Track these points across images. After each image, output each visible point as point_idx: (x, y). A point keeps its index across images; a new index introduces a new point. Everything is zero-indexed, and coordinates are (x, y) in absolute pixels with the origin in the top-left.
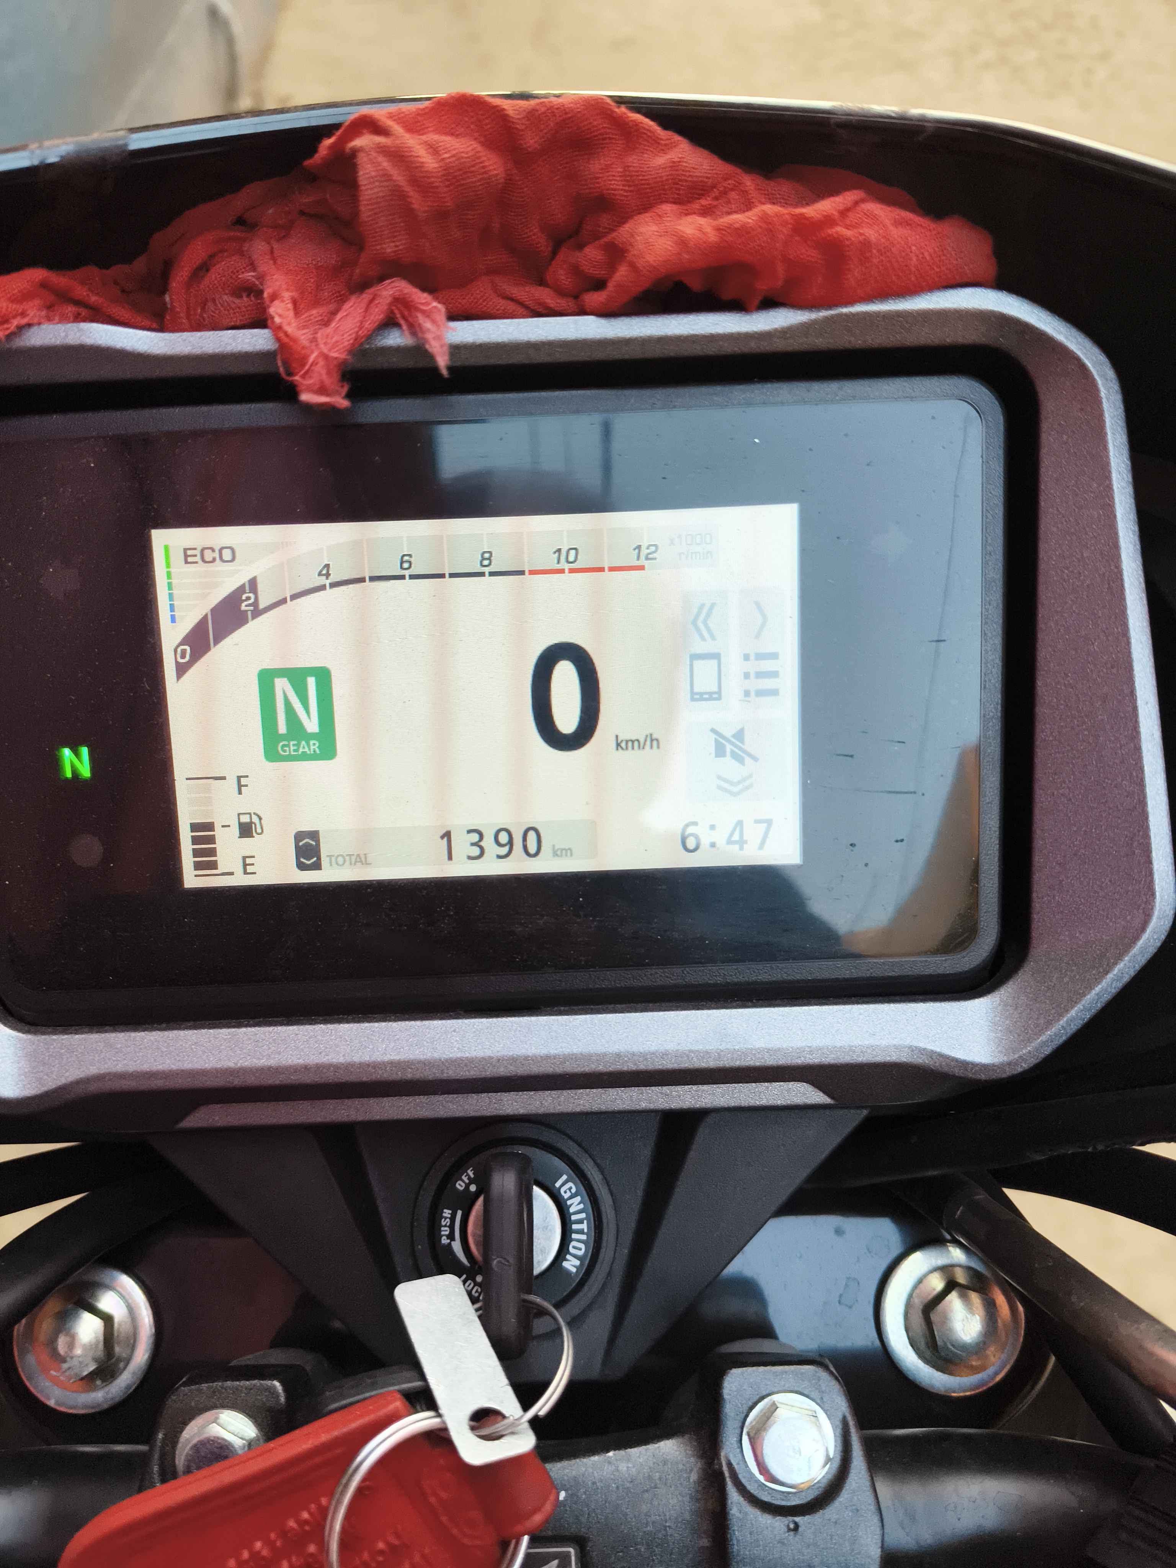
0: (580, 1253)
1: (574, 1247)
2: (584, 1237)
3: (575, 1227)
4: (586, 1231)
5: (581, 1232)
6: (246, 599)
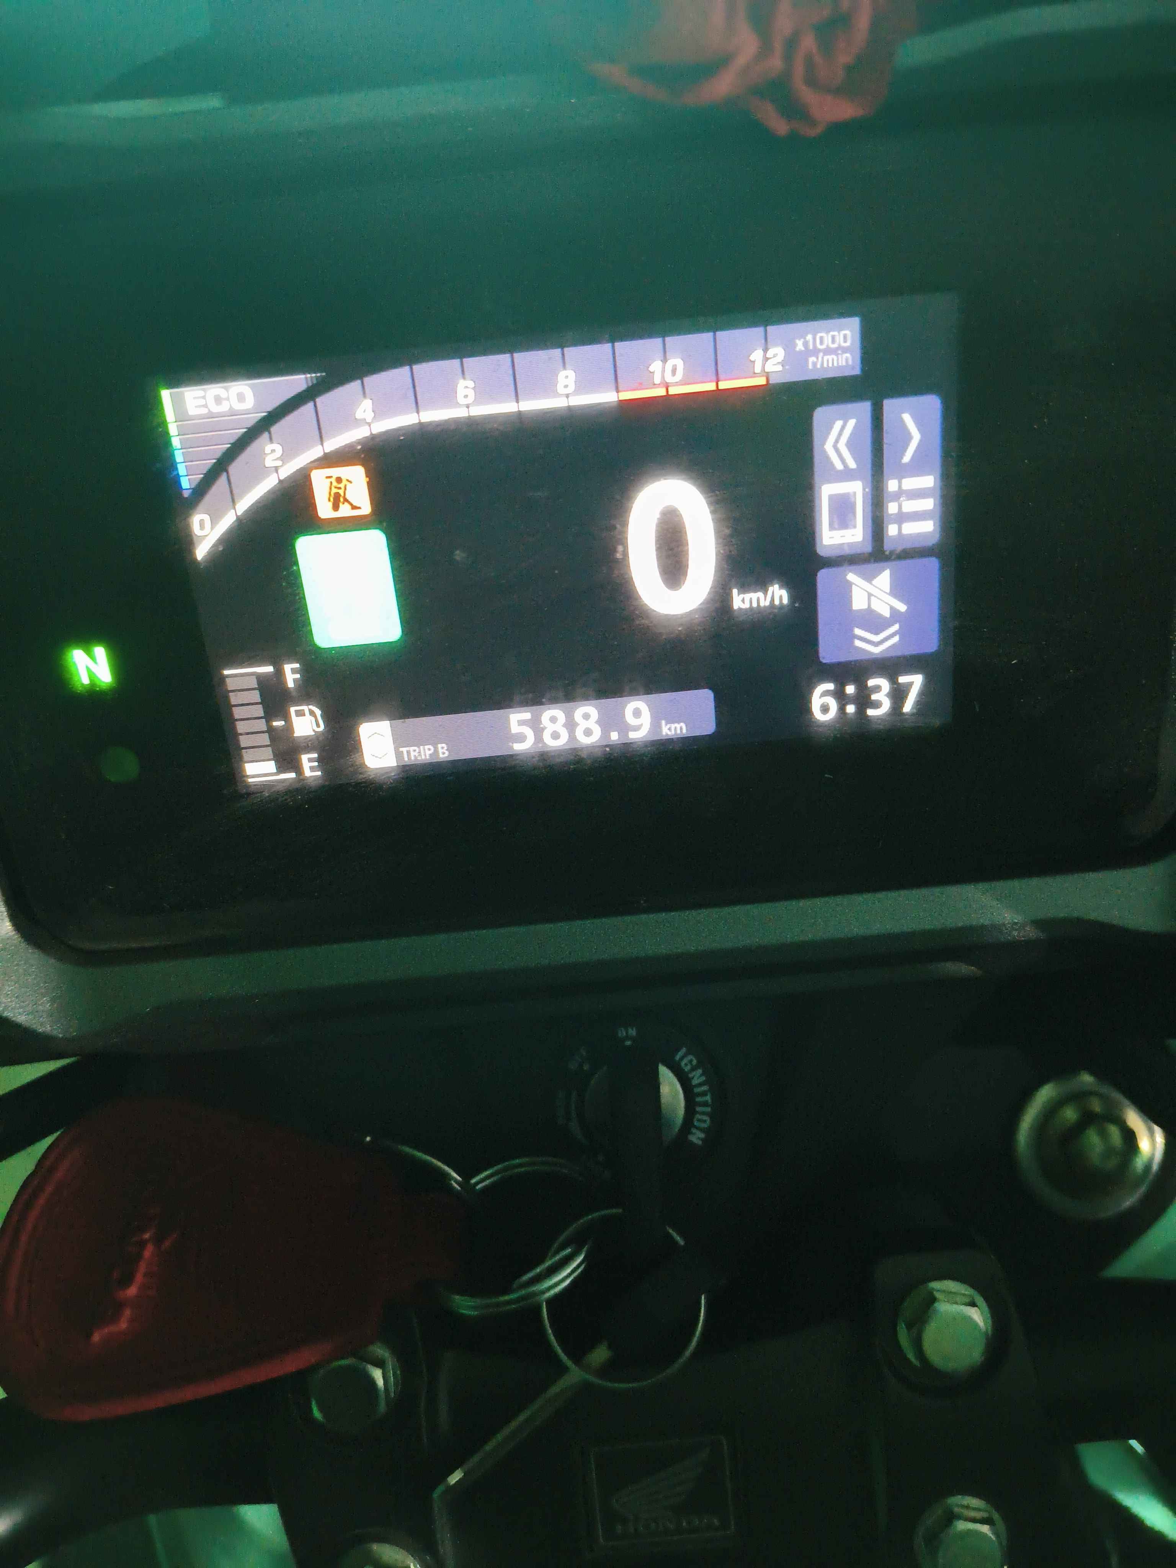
0: (705, 1125)
1: (699, 1120)
2: (709, 1109)
3: (699, 1099)
4: (710, 1101)
5: (705, 1104)
6: (270, 452)
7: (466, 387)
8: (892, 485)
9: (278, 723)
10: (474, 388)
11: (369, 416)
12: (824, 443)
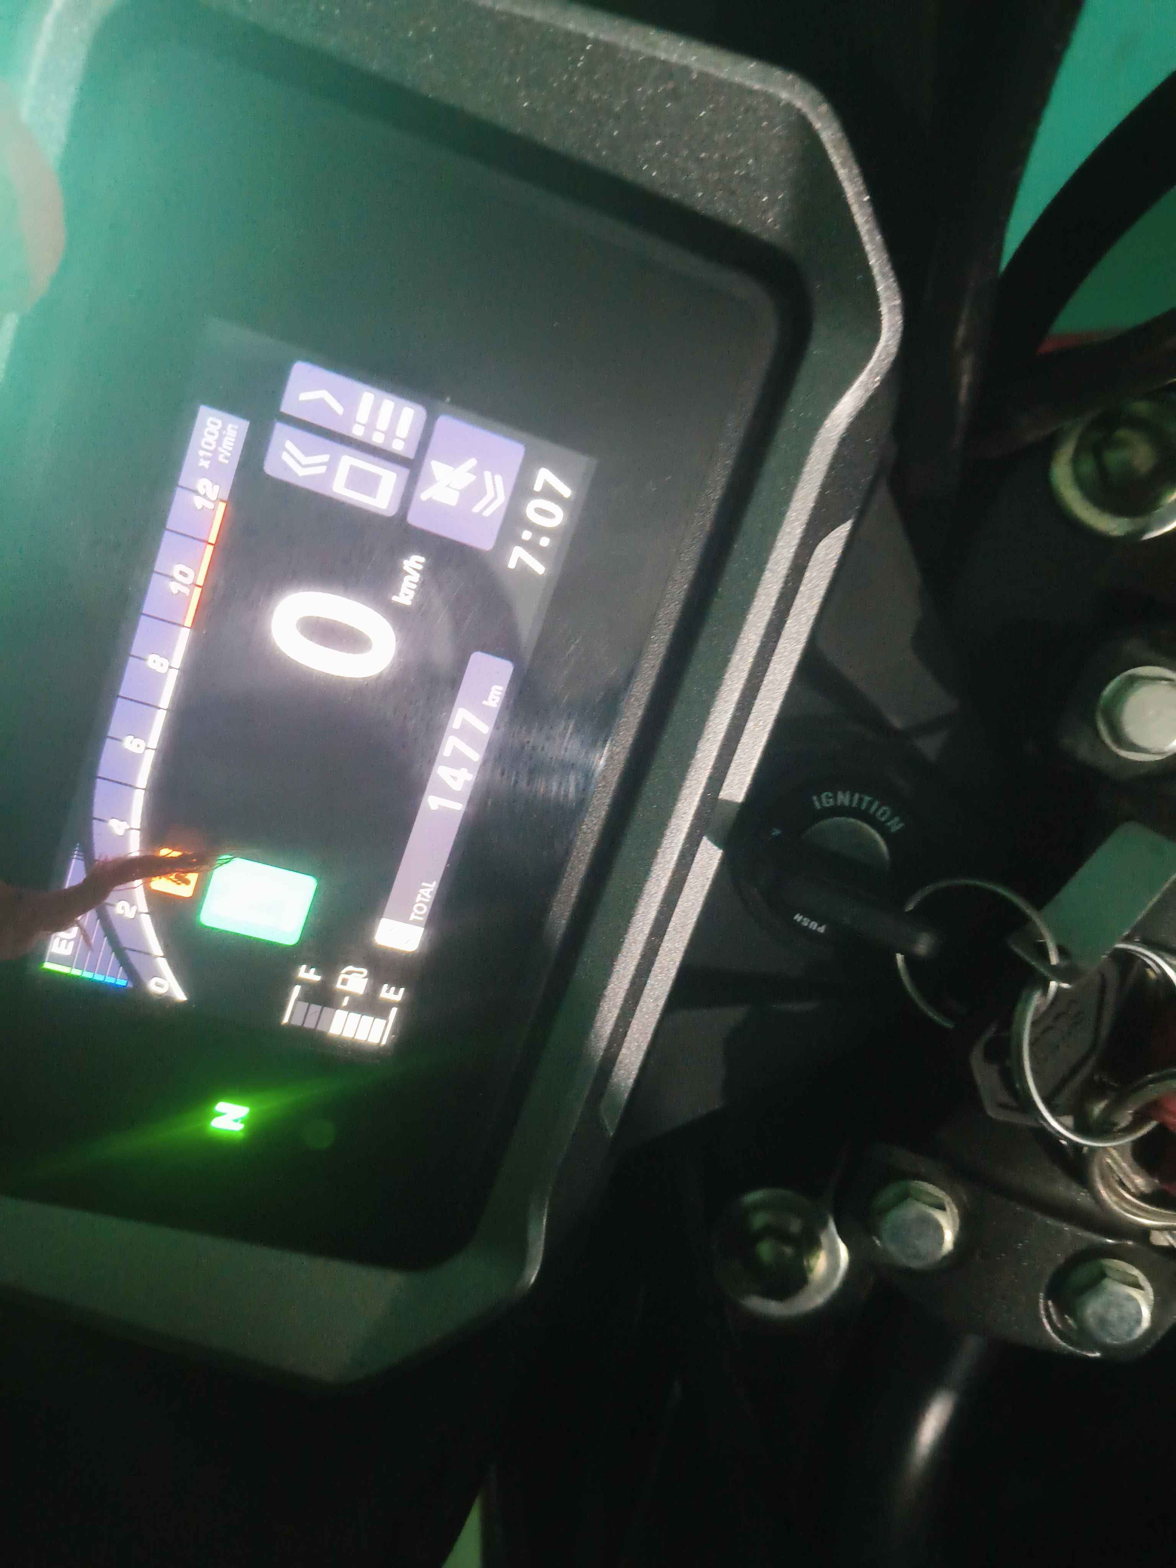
1: (882, 816)
2: (876, 804)
3: (863, 808)
4: (871, 799)
5: (870, 804)
6: (123, 911)
7: (130, 742)
8: (358, 432)
9: (346, 1001)
10: (135, 738)
11: (124, 825)
12: (296, 475)
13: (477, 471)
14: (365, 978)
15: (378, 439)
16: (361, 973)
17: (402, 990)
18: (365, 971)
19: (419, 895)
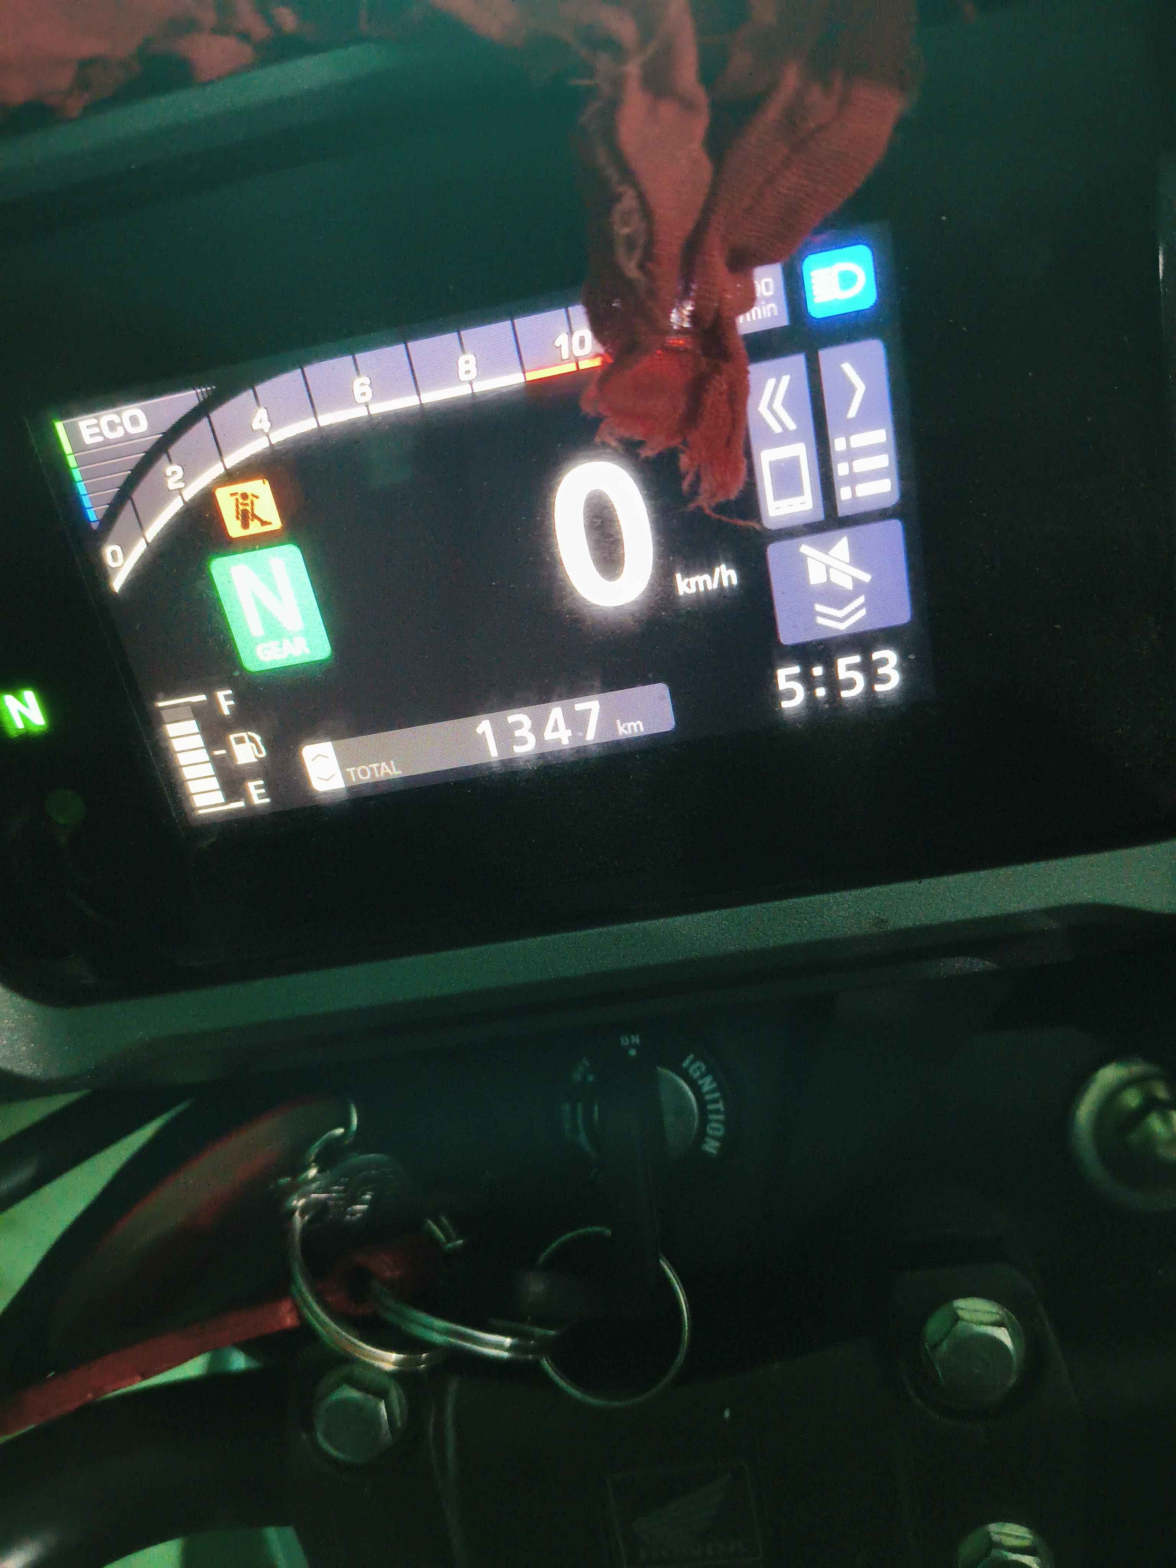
0: (720, 1133)
1: (712, 1128)
2: (721, 1117)
3: (711, 1107)
4: (722, 1109)
5: (717, 1111)
6: (171, 474)
7: (362, 384)
8: (838, 444)
9: (220, 753)
10: (371, 385)
11: (266, 426)
12: (757, 404)
13: (859, 587)
14: (256, 757)
15: (841, 469)
16: (260, 752)
17: (268, 800)
18: (264, 754)
19: (377, 765)
